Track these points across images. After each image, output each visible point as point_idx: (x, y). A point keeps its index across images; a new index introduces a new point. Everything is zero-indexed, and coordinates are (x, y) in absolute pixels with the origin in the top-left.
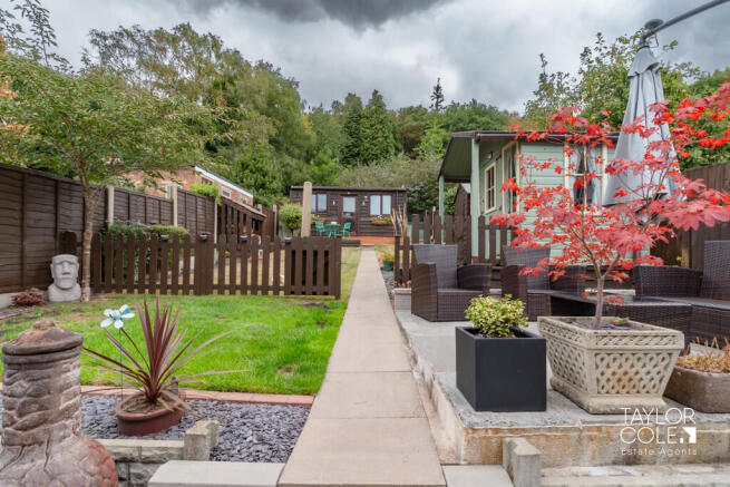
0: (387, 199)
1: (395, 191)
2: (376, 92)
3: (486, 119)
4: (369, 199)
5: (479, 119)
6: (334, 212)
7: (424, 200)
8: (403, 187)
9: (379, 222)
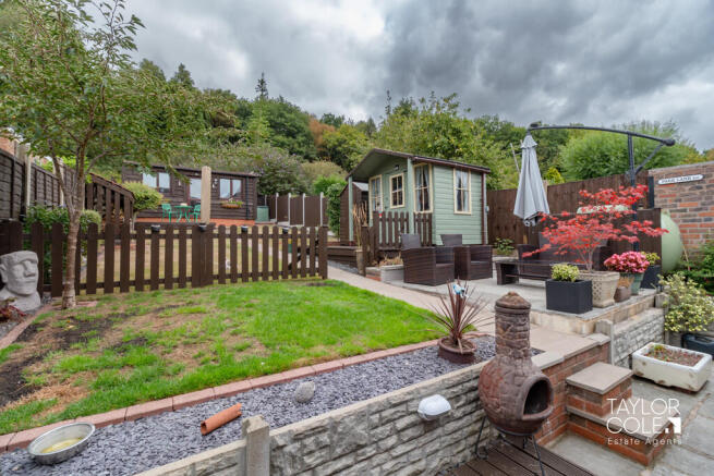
0: (237, 184)
1: (245, 177)
2: (182, 67)
3: (293, 116)
4: (218, 181)
5: (287, 115)
6: (180, 193)
7: (265, 185)
8: (252, 173)
9: (229, 205)
